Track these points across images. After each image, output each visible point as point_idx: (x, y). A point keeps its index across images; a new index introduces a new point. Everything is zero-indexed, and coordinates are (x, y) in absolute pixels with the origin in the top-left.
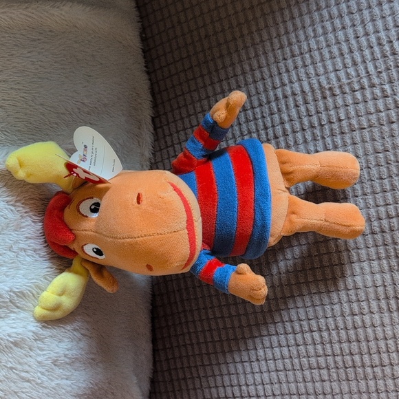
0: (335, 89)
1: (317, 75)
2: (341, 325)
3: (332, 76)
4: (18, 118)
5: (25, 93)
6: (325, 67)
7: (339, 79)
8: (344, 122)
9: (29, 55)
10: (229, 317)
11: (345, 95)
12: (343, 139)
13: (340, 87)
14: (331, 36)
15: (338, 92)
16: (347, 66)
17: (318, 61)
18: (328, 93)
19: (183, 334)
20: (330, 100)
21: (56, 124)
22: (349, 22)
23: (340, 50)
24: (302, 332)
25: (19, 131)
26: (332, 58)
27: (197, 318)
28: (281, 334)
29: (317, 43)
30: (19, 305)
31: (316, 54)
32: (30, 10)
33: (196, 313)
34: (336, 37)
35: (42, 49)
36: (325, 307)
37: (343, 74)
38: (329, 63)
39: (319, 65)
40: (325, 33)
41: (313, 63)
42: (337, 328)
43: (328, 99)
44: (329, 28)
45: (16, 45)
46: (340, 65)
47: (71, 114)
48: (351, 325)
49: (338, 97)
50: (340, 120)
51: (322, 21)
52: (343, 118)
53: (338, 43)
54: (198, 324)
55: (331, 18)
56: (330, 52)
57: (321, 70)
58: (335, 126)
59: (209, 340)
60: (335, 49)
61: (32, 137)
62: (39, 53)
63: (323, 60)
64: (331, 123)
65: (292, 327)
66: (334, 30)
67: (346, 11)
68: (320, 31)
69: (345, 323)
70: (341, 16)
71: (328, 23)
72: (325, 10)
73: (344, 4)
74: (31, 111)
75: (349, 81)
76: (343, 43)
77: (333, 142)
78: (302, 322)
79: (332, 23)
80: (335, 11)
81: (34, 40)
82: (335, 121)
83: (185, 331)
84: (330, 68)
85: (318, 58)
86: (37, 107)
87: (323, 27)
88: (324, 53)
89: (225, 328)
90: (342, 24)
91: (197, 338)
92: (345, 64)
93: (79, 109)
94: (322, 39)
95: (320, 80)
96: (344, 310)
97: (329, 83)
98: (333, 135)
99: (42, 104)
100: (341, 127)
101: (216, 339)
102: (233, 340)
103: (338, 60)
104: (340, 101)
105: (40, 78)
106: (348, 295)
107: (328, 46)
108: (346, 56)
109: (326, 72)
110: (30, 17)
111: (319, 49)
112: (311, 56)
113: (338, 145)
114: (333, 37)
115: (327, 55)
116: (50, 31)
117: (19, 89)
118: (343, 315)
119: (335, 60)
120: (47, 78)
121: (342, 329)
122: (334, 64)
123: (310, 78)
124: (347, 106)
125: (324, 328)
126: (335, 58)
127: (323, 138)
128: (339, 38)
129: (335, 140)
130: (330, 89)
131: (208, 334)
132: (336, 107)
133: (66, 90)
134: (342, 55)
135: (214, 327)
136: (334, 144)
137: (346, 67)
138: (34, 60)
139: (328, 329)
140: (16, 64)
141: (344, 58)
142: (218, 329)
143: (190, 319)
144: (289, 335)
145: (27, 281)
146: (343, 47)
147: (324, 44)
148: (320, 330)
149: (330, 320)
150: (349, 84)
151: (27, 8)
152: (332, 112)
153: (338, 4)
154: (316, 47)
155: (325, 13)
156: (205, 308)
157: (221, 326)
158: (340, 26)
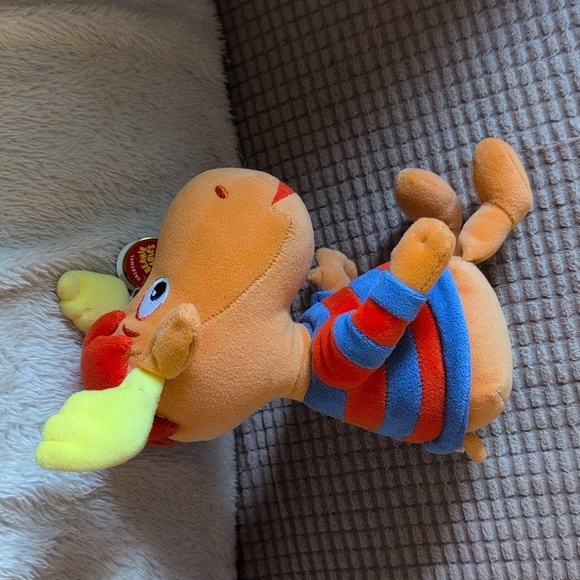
0: (548, 154)
1: (519, 129)
2: (555, 551)
3: (544, 130)
4: (12, 201)
5: (25, 157)
6: (531, 116)
7: (555, 137)
8: (563, 209)
9: (34, 93)
10: (363, 531)
11: (566, 163)
12: (562, 237)
13: (558, 149)
14: (542, 64)
15: (553, 157)
16: (570, 114)
17: (519, 105)
18: (536, 159)
19: (287, 556)
20: (540, 171)
21: (78, 209)
22: (573, 40)
23: (558, 87)
24: (488, 561)
25: (13, 222)
26: (544, 100)
27: (311, 529)
28: (453, 563)
29: (519, 74)
30: (7, 520)
31: (517, 94)
32: (34, 17)
33: (309, 522)
34: (551, 66)
35: (55, 83)
36: (528, 520)
37: (563, 128)
38: (538, 109)
39: (522, 111)
40: (532, 59)
41: (512, 109)
42: (548, 556)
43: (537, 169)
44: (539, 49)
45: (10, 77)
46: (557, 113)
47: (102, 193)
48: (572, 552)
49: (554, 166)
50: (557, 206)
51: (528, 39)
52: (562, 201)
53: (554, 75)
54: (313, 540)
55: (543, 33)
56: (540, 90)
57: (525, 121)
58: (549, 215)
59: (331, 566)
60: (548, 86)
61: (35, 232)
62: (51, 90)
63: (528, 104)
64: (541, 209)
65: (472, 553)
66: (548, 53)
67: (568, 22)
68: (523, 54)
69: (562, 549)
70: (559, 30)
71: (538, 41)
72: (533, 20)
73: (565, 10)
74: (34, 188)
75: (573, 139)
76: (562, 75)
77: (546, 242)
78: (488, 545)
79: (545, 42)
80: (549, 22)
81: (41, 68)
82: (548, 206)
83: (291, 549)
84: (541, 117)
85: (519, 100)
86: (45, 181)
87: (528, 49)
88: (530, 93)
89: (357, 549)
90: (561, 43)
91: (311, 562)
92: (566, 112)
93: (117, 185)
94: (526, 68)
95: (524, 138)
96: (561, 527)
97: (538, 143)
98: (544, 230)
99: (53, 177)
100: (558, 217)
101: (343, 565)
102: (371, 568)
103: (555, 104)
104: (557, 174)
105: (52, 132)
106: (567, 502)
107: (537, 80)
108: (568, 97)
109: (534, 125)
110: (36, 29)
111: (521, 85)
112: (508, 98)
113: (553, 248)
114: (545, 66)
115: (535, 96)
116: (71, 53)
117: (15, 151)
118: (558, 536)
119: (549, 104)
120: (63, 133)
121: (556, 559)
122: (547, 111)
123: (506, 133)
124: (570, 181)
125: (526, 555)
126: (548, 100)
127: (528, 235)
128: (557, 67)
129: (549, 238)
130: (541, 153)
131: (328, 557)
132: (550, 184)
133: (95, 153)
134: (561, 95)
135: (339, 546)
136: (548, 246)
137: (568, 117)
138: (43, 102)
139: (532, 558)
140: (9, 109)
141: (565, 101)
142: (346, 549)
143: (299, 530)
144: (467, 565)
145: (22, 479)
146: (563, 82)
147: (531, 78)
148: (518, 559)
149: (537, 544)
150: (573, 144)
151: (30, 14)
152: (544, 192)
153: (554, 11)
154: (516, 82)
155: (532, 25)
156: (325, 515)
157: (351, 545)
158: (558, 47)
